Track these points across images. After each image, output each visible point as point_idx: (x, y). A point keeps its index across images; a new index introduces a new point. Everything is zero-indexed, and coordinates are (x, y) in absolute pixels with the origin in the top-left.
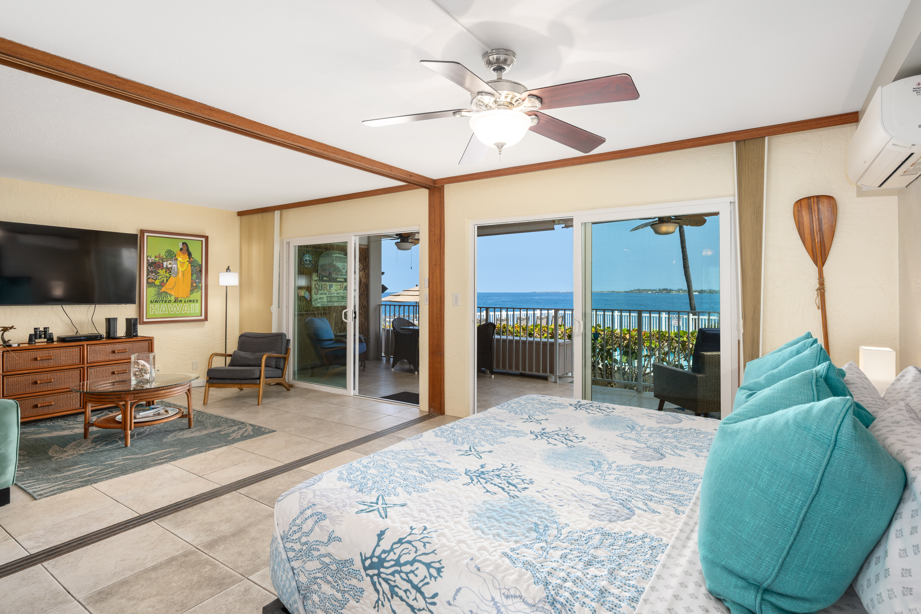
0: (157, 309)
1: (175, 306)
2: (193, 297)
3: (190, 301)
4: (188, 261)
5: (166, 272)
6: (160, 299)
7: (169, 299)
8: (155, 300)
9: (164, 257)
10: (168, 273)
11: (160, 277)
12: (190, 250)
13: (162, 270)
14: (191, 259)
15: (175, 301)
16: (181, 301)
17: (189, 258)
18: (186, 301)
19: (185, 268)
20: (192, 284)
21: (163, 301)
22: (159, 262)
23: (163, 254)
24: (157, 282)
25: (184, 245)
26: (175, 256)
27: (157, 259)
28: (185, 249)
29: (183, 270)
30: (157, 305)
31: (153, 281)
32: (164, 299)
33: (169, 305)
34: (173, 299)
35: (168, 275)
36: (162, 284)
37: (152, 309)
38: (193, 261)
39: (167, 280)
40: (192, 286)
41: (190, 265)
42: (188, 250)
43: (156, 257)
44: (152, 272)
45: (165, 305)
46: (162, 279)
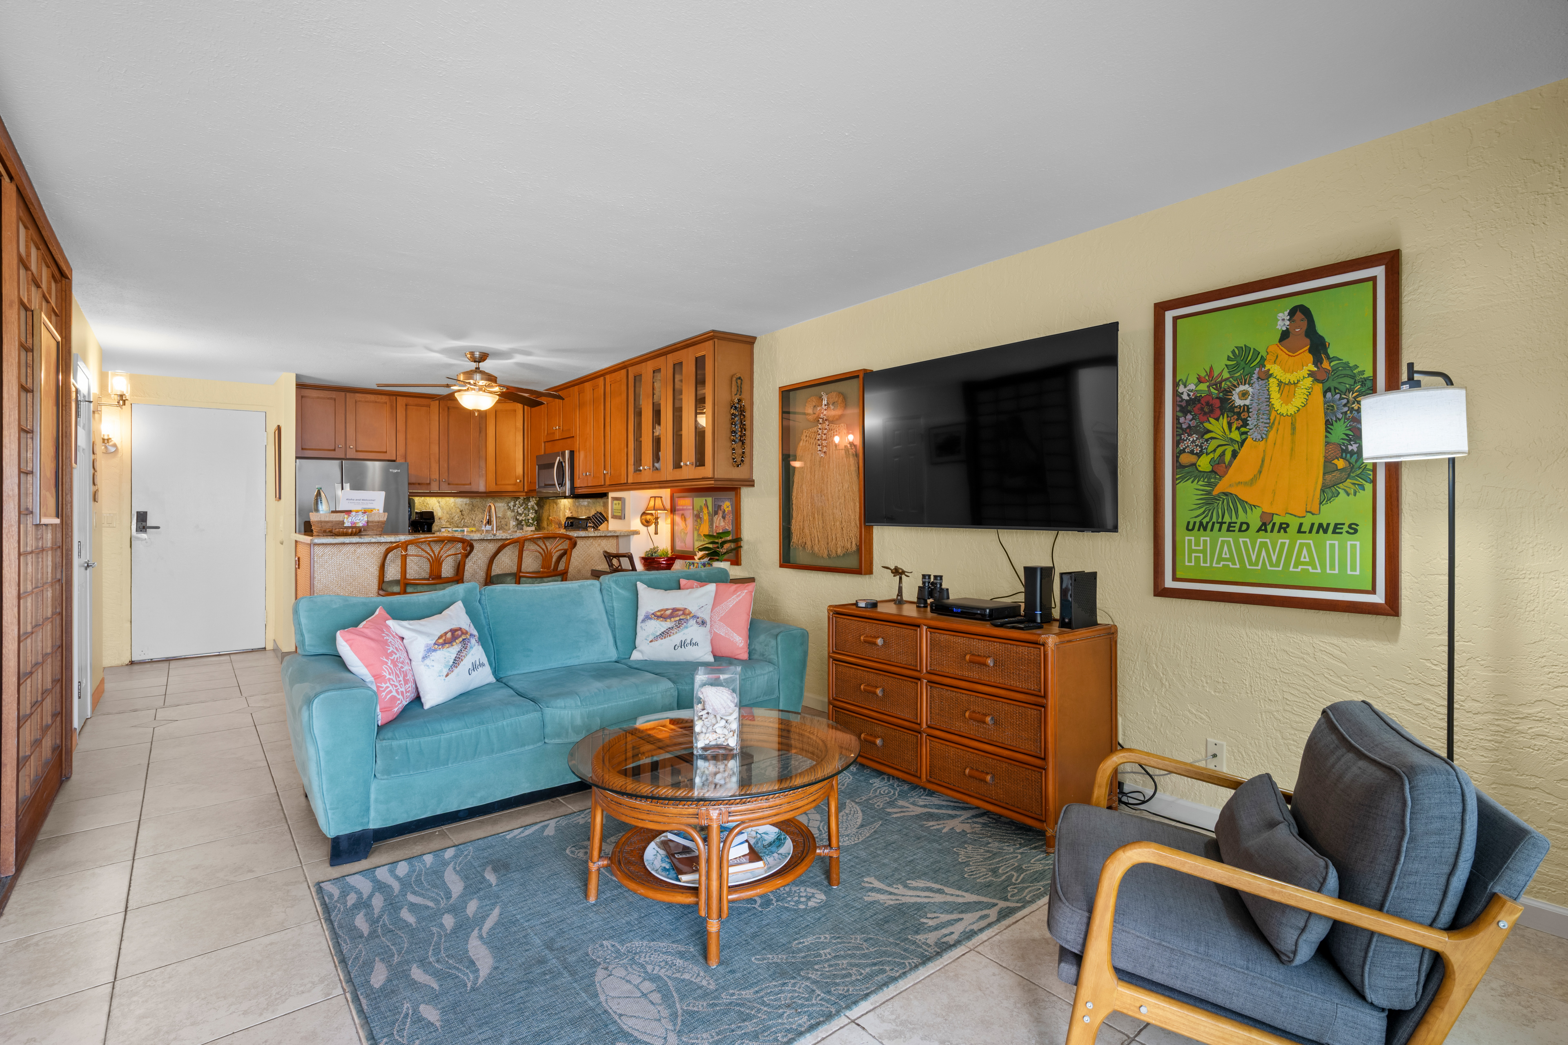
0: (1204, 552)
1: (1263, 545)
2: (1330, 513)
3: (1323, 528)
4: (1311, 374)
5: (1230, 425)
6: (1214, 519)
7: (1242, 517)
8: (1198, 520)
9: (1226, 375)
10: (1238, 428)
11: (1213, 444)
12: (1321, 329)
13: (1217, 419)
14: (1326, 364)
15: (1263, 528)
16: (1284, 527)
17: (1317, 362)
18: (1305, 528)
19: (1298, 401)
20: (1328, 461)
21: (1221, 523)
22: (1210, 394)
23: (1220, 366)
24: (1204, 463)
25: (1299, 315)
26: (1262, 365)
27: (1203, 387)
28: (1300, 329)
29: (1292, 410)
30: (1205, 538)
31: (1192, 459)
32: (1227, 519)
33: (1243, 539)
34: (1254, 519)
35: (1235, 435)
36: (1219, 468)
37: (1191, 551)
38: (1335, 370)
39: (1235, 454)
40: (1328, 466)
41: (1319, 388)
42: (1311, 332)
43: (1200, 380)
44: (1190, 430)
45: (1230, 538)
46: (1219, 451)
